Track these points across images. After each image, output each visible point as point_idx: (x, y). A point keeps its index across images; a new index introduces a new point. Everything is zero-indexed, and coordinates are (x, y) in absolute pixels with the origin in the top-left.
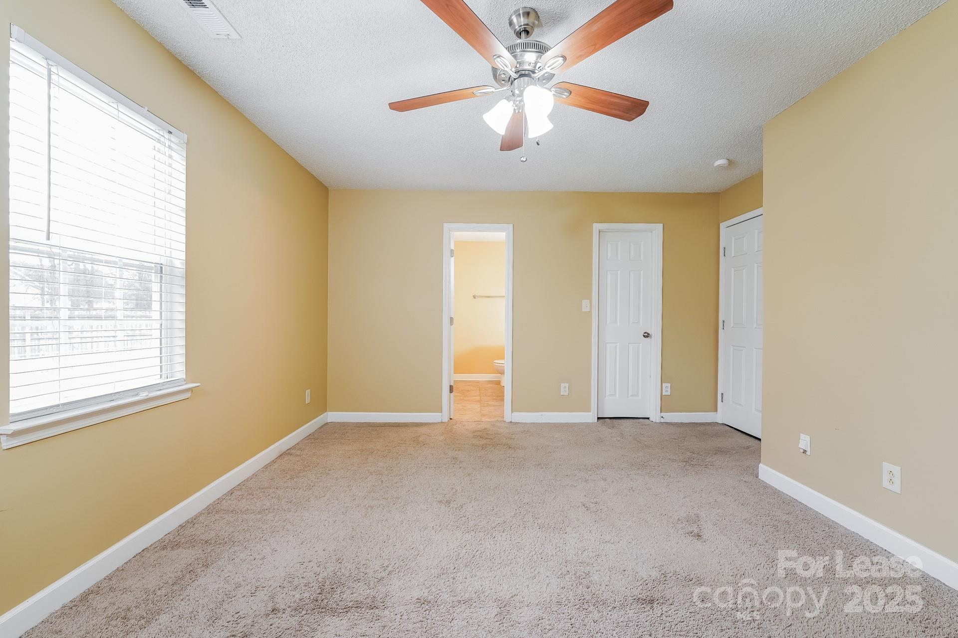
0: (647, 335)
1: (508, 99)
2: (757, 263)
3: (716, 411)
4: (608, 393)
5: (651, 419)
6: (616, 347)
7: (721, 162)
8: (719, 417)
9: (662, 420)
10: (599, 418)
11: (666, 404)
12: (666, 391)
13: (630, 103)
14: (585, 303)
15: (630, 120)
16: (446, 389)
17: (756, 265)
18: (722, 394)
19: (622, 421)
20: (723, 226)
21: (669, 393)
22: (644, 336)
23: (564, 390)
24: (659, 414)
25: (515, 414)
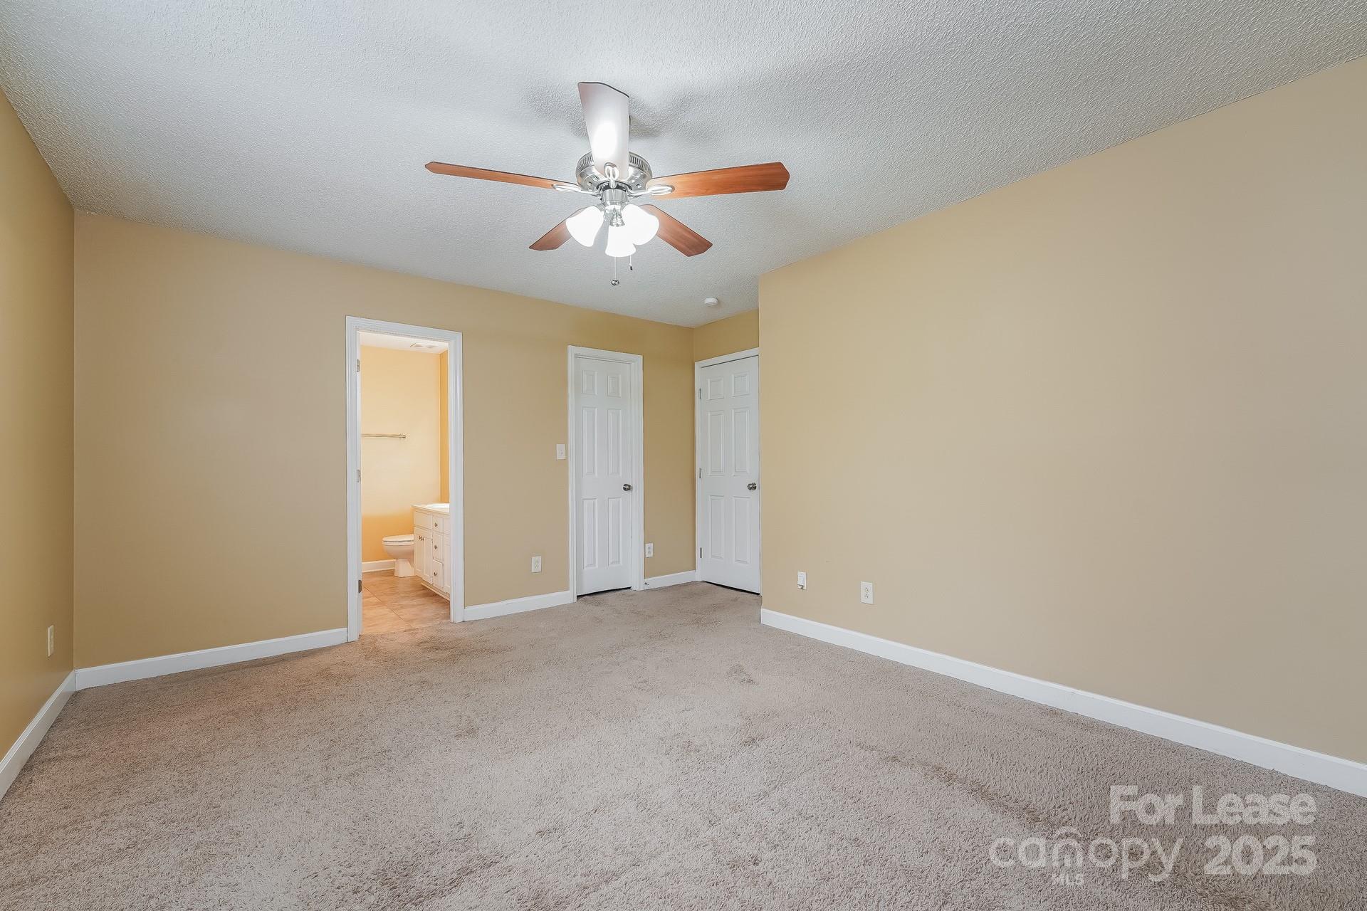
0: (627, 488)
1: (598, 206)
2: (734, 409)
3: (694, 568)
4: (586, 564)
5: (633, 588)
6: (594, 504)
7: (711, 300)
8: (698, 575)
9: (647, 587)
10: (579, 597)
11: (650, 568)
12: (649, 552)
13: (697, 241)
14: (560, 448)
15: (689, 255)
16: (353, 587)
17: (733, 411)
18: (701, 549)
19: (607, 594)
20: (698, 365)
21: (652, 555)
22: (625, 489)
23: (536, 564)
24: (643, 581)
25: (469, 609)
